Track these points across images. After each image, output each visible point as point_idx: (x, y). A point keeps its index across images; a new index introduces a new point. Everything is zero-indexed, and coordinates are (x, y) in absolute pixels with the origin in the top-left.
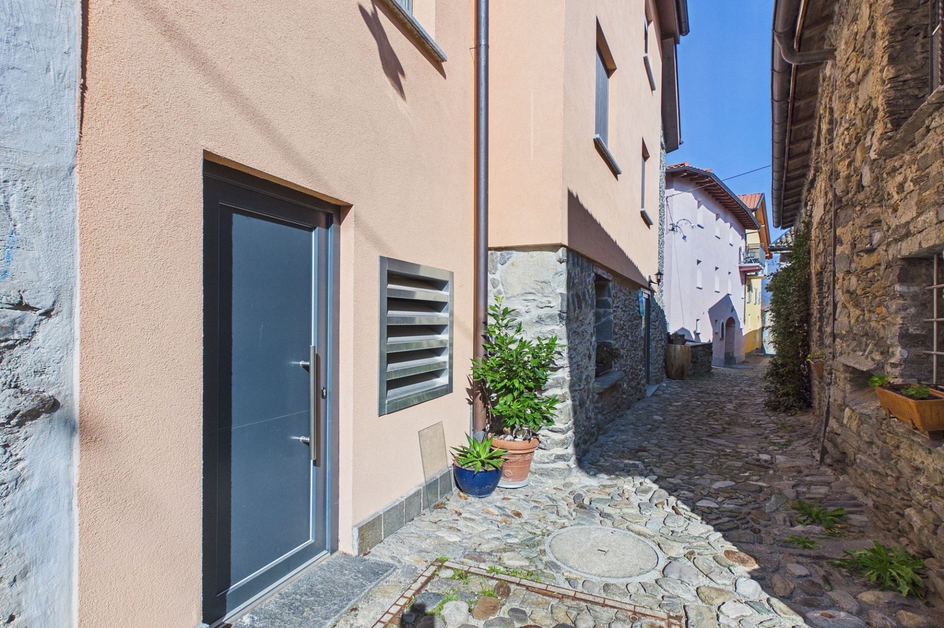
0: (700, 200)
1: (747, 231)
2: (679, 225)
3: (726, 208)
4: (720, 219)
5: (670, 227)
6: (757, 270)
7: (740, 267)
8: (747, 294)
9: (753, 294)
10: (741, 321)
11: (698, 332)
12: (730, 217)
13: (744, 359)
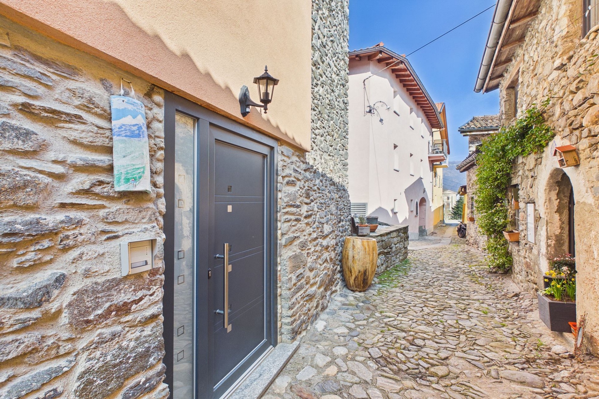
0: (396, 90)
1: (434, 130)
2: (375, 107)
3: (418, 104)
4: (413, 113)
5: (368, 109)
6: (441, 161)
7: (429, 157)
8: (434, 179)
9: (438, 180)
10: (430, 200)
11: (395, 211)
12: (421, 113)
13: (432, 231)
